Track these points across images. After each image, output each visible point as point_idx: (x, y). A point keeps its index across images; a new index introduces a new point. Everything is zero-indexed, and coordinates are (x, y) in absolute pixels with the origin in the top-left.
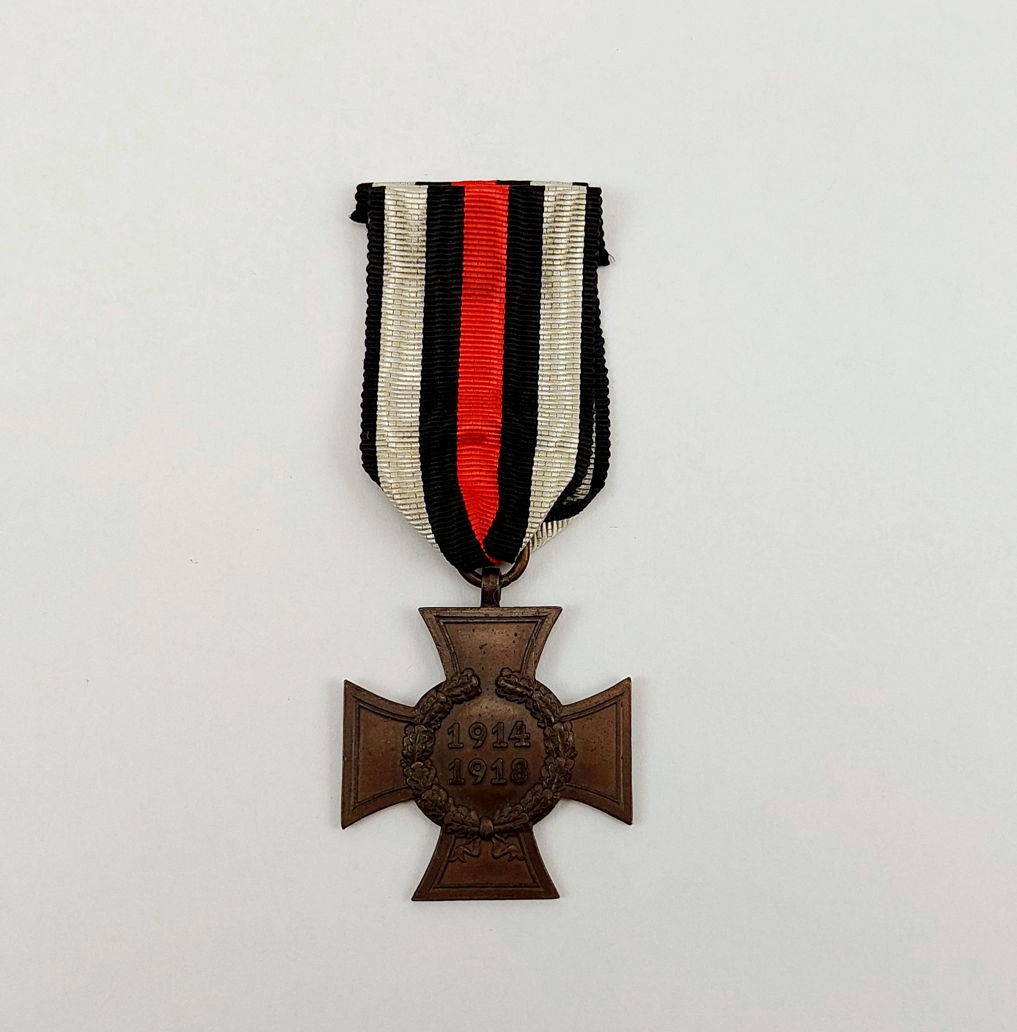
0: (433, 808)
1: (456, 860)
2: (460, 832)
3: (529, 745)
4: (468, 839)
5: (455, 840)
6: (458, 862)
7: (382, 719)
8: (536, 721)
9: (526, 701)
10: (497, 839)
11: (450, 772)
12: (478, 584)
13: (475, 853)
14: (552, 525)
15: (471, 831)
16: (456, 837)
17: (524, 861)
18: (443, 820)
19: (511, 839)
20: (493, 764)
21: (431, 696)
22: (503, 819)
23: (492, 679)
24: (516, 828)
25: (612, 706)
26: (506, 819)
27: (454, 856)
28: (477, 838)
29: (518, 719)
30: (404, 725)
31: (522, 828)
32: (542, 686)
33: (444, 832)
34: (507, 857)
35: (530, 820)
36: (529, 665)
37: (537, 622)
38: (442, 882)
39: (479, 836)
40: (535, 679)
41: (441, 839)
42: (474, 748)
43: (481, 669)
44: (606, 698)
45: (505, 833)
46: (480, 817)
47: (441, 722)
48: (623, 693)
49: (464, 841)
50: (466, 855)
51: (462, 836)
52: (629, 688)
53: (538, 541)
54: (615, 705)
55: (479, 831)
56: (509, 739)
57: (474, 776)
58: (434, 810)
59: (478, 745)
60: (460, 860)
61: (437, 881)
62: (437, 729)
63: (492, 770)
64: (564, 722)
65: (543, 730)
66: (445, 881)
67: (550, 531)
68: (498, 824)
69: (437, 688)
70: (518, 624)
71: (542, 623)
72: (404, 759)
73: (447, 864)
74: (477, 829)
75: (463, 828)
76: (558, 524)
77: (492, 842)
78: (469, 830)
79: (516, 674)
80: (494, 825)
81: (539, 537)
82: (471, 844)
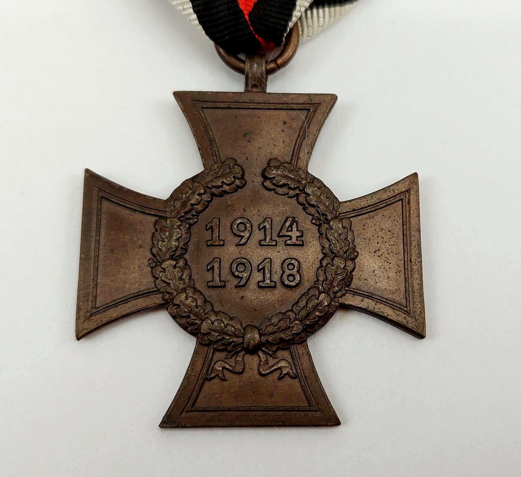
0: (187, 314)
1: (214, 377)
2: (220, 343)
3: (301, 243)
4: (230, 352)
5: (213, 353)
6: (216, 380)
7: (128, 212)
8: (311, 217)
9: (297, 195)
10: (263, 351)
11: (208, 273)
12: (241, 71)
13: (239, 368)
14: (324, 12)
15: (233, 342)
16: (215, 350)
17: (297, 380)
18: (199, 329)
19: (280, 354)
20: (260, 264)
21: (186, 187)
22: (271, 329)
23: (258, 171)
24: (287, 339)
25: (397, 203)
26: (276, 328)
27: (211, 373)
28: (240, 352)
29: (289, 215)
30: (154, 219)
31: (293, 339)
32: (316, 180)
33: (200, 344)
34: (277, 374)
35: (303, 330)
36: (301, 155)
37: (309, 110)
38: (197, 405)
39: (243, 349)
40: (307, 172)
41: (196, 353)
42: (237, 245)
43: (245, 159)
44: (390, 194)
45: (274, 344)
46: (244, 326)
47: (198, 216)
48: (410, 189)
49: (223, 355)
50: (226, 372)
51: (221, 348)
52: (417, 184)
53: (308, 30)
54: (401, 202)
55: (243, 343)
56: (279, 236)
57: (238, 277)
58: (188, 317)
59: (241, 243)
60: (220, 378)
61: (191, 403)
62: (193, 224)
63: (259, 271)
64: (342, 219)
65: (317, 227)
66: (201, 403)
67: (321, 19)
68: (265, 335)
69: (193, 179)
70: (287, 111)
71: (315, 111)
72: (154, 258)
73: (203, 383)
74: (240, 340)
75: (223, 338)
76: (330, 12)
77: (259, 356)
78: (231, 340)
79: (286, 165)
80: (260, 335)
81: (308, 25)
82: (233, 359)
